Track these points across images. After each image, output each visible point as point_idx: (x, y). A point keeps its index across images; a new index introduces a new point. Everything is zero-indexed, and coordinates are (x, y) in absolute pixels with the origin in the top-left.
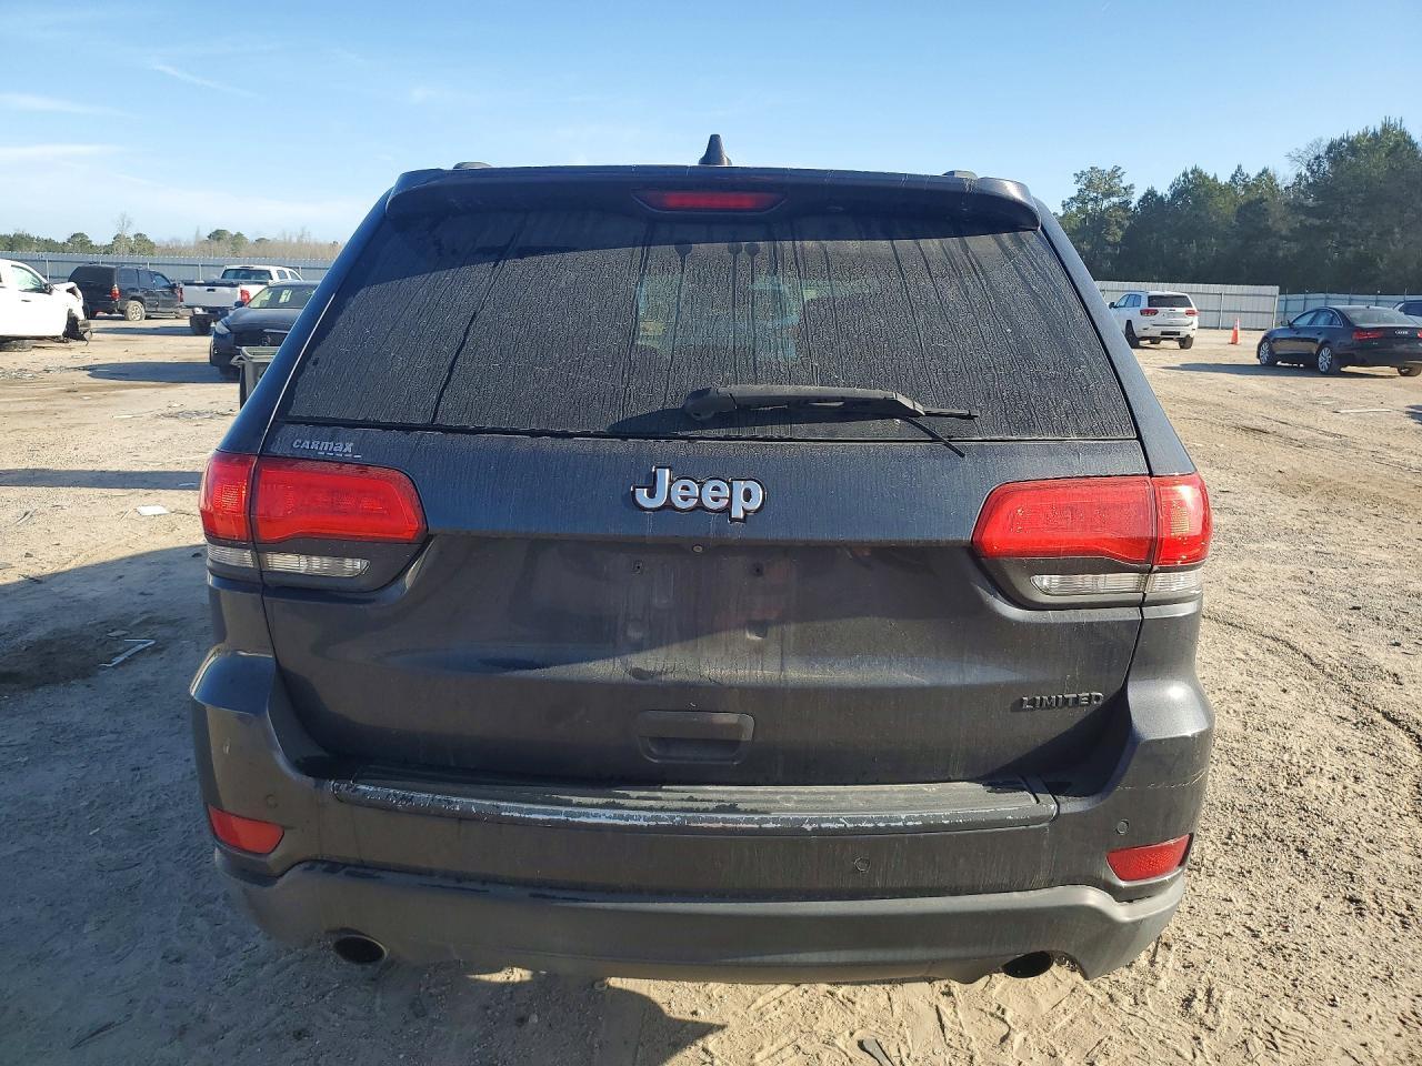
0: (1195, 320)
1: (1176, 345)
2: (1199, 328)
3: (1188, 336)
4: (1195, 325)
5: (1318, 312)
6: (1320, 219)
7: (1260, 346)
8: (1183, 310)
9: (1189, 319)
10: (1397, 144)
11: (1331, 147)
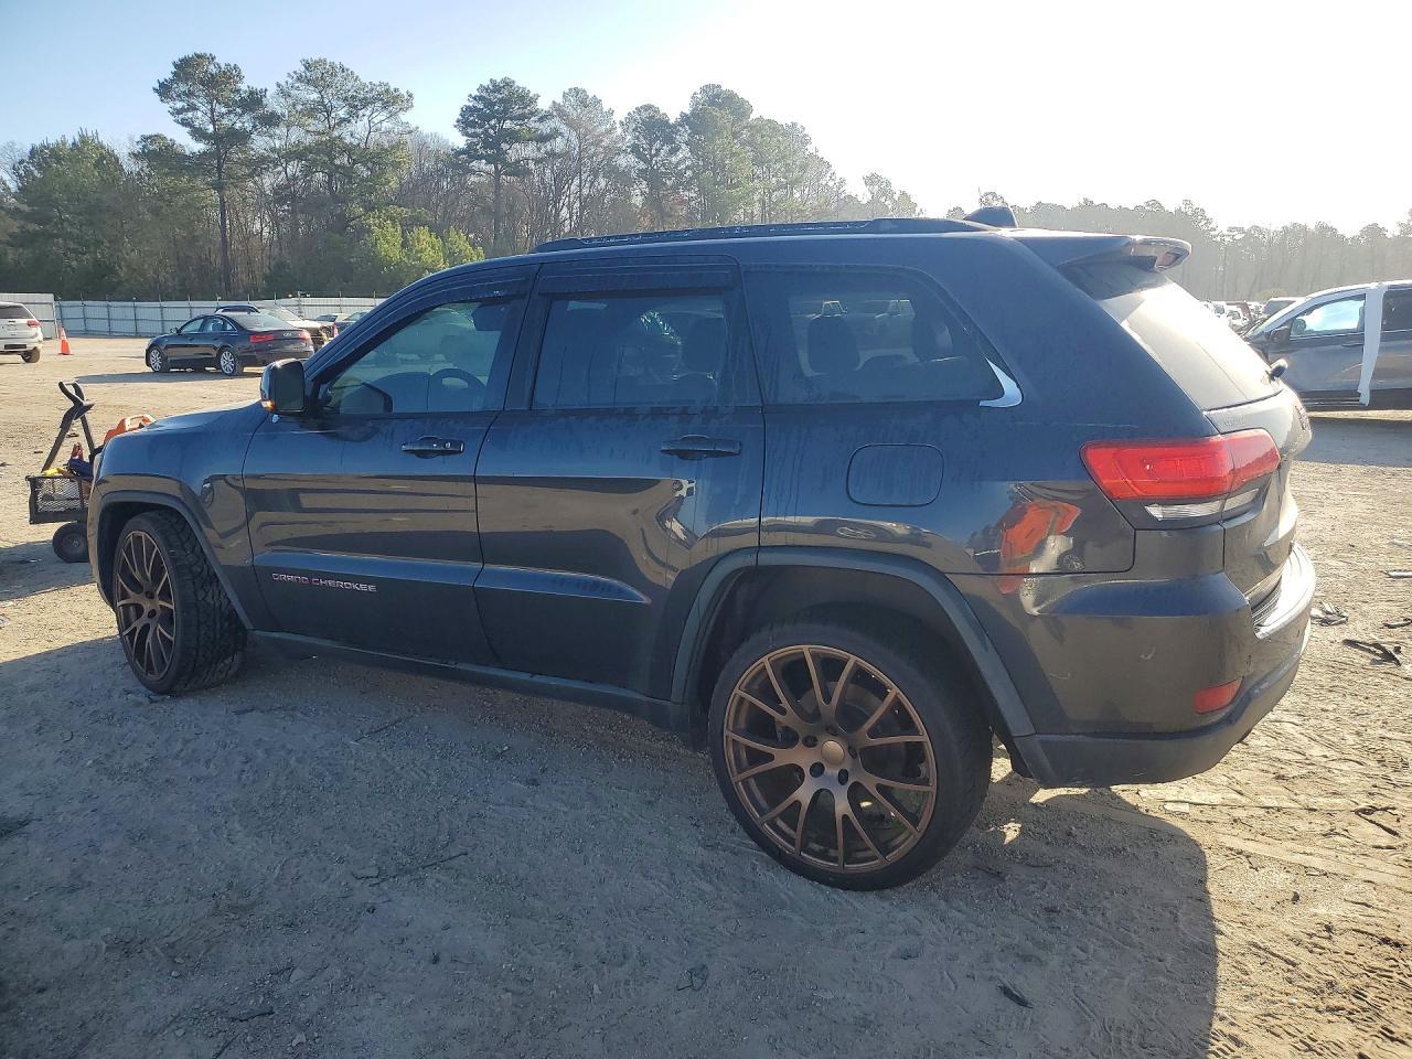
0: (37, 330)
1: (19, 358)
2: (45, 339)
3: (35, 348)
4: (40, 337)
5: (206, 319)
6: (39, 225)
7: (148, 352)
8: (25, 321)
9: (34, 330)
10: (102, 157)
11: (33, 152)
